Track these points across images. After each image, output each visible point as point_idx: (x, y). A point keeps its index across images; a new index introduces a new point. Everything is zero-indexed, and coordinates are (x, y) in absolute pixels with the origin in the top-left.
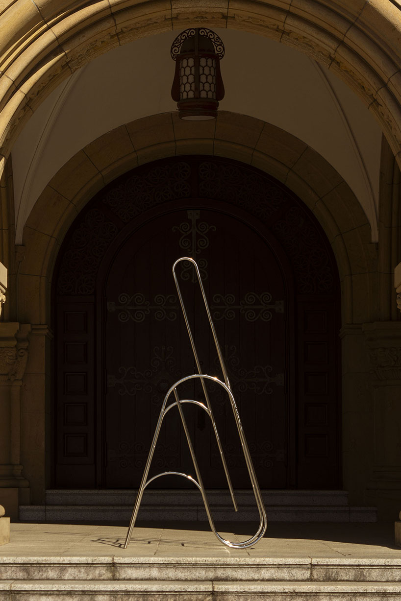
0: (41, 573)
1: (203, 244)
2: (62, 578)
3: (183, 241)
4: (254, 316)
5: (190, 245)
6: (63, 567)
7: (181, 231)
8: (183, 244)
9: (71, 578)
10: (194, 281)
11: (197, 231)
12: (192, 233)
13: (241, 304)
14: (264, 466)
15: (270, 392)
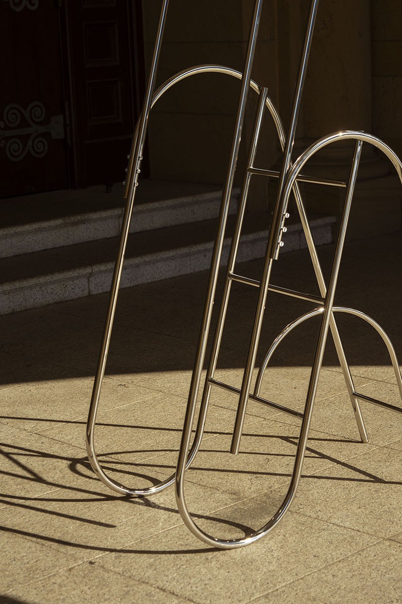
14: (34, 150)
15: (33, 5)
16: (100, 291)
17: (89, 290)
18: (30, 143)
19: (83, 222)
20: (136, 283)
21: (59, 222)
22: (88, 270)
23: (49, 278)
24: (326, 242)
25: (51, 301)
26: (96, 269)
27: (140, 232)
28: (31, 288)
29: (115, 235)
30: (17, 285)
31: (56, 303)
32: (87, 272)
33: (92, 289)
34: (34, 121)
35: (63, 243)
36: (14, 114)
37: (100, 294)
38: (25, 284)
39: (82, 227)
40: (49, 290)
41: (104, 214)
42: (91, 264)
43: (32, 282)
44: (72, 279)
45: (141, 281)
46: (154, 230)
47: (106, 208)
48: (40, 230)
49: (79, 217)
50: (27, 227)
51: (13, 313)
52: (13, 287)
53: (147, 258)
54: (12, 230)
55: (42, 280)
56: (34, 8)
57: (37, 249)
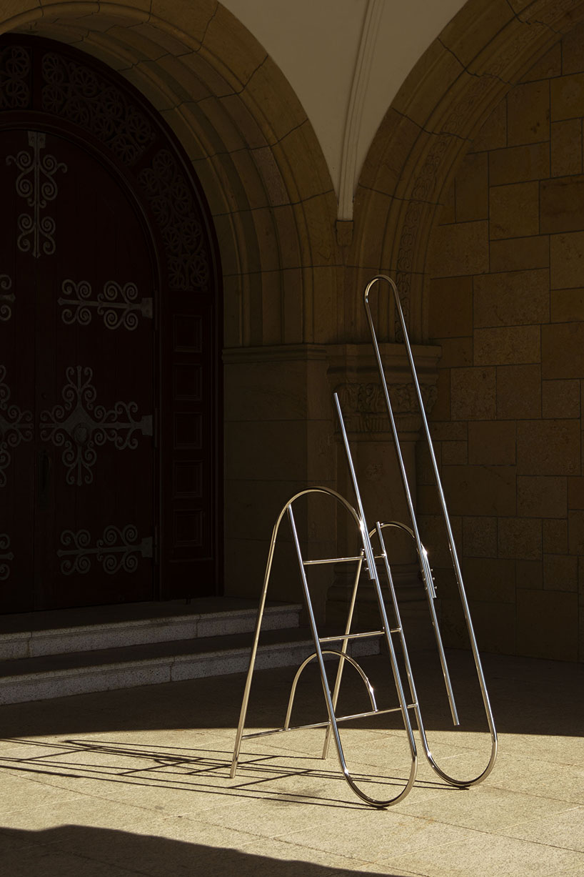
1: (50, 192)
3: (22, 182)
4: (116, 319)
5: (32, 191)
7: (18, 165)
8: (21, 188)
10: (37, 253)
11: (42, 169)
12: (33, 171)
13: (99, 299)
14: (126, 566)
15: (134, 445)
16: (180, 679)
17: (171, 677)
18: (123, 560)
19: (166, 624)
20: (209, 675)
21: (147, 622)
22: (171, 660)
23: (138, 664)
24: (374, 653)
25: (140, 684)
26: (178, 660)
27: (215, 636)
28: (124, 670)
29: (192, 637)
30: (113, 667)
31: (143, 685)
32: (170, 661)
33: (173, 676)
34: (128, 541)
35: (149, 641)
36: (112, 534)
37: (179, 681)
38: (120, 666)
39: (166, 628)
40: (139, 674)
41: (185, 618)
42: (174, 655)
43: (125, 665)
44: (157, 666)
45: (214, 673)
46: (226, 635)
47: (186, 614)
48: (132, 628)
49: (164, 620)
50: (121, 625)
51: (108, 691)
52: (110, 669)
53: (220, 654)
54: (108, 626)
55: (133, 664)
56: (134, 448)
57: (128, 644)
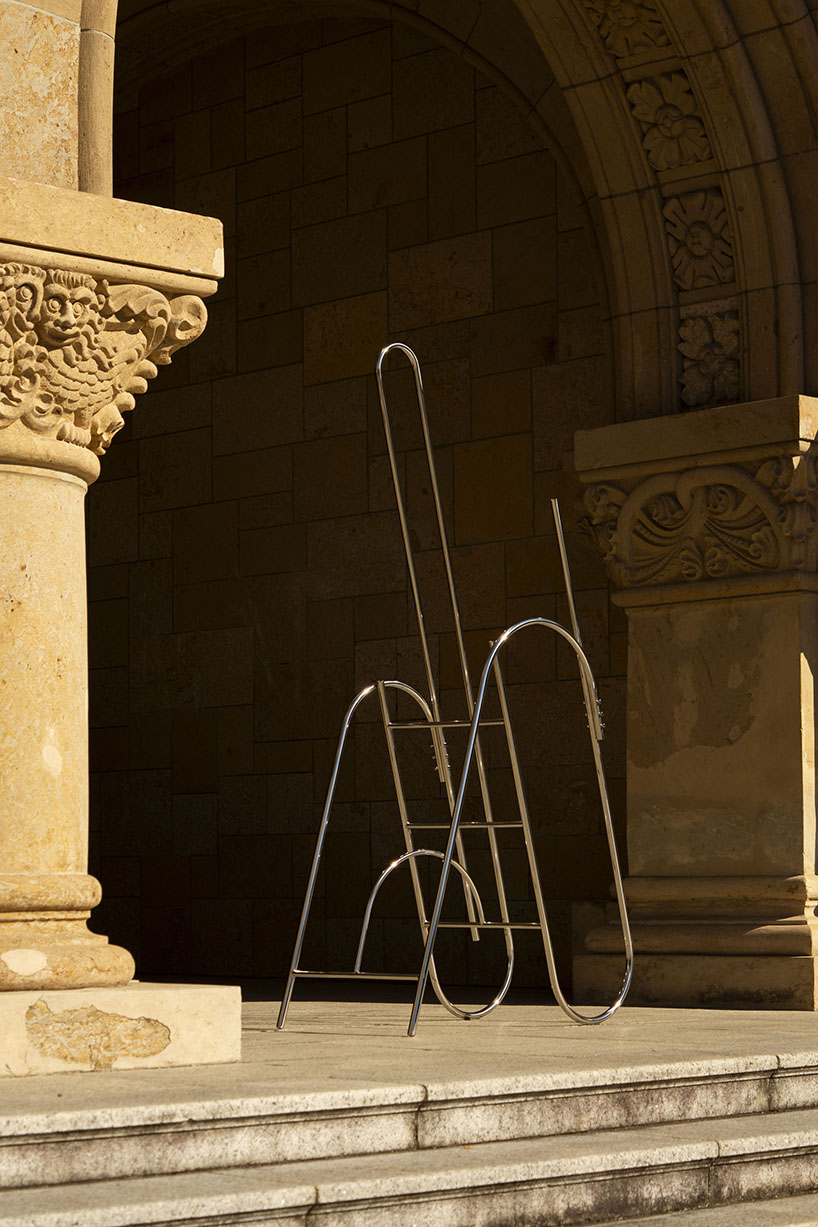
0: (650, 1108)
2: (687, 1117)
6: (688, 1085)
9: (702, 1114)
